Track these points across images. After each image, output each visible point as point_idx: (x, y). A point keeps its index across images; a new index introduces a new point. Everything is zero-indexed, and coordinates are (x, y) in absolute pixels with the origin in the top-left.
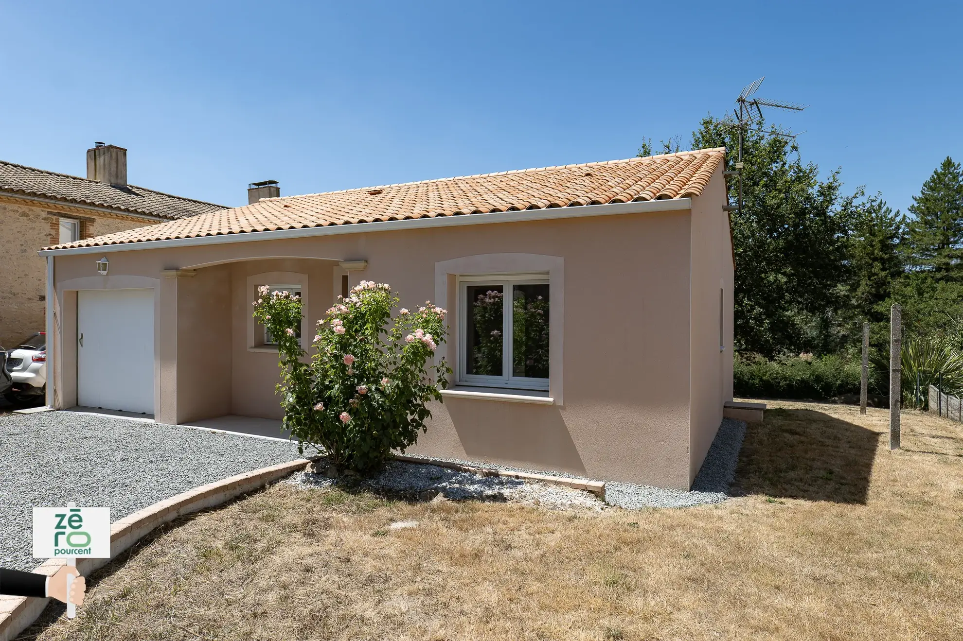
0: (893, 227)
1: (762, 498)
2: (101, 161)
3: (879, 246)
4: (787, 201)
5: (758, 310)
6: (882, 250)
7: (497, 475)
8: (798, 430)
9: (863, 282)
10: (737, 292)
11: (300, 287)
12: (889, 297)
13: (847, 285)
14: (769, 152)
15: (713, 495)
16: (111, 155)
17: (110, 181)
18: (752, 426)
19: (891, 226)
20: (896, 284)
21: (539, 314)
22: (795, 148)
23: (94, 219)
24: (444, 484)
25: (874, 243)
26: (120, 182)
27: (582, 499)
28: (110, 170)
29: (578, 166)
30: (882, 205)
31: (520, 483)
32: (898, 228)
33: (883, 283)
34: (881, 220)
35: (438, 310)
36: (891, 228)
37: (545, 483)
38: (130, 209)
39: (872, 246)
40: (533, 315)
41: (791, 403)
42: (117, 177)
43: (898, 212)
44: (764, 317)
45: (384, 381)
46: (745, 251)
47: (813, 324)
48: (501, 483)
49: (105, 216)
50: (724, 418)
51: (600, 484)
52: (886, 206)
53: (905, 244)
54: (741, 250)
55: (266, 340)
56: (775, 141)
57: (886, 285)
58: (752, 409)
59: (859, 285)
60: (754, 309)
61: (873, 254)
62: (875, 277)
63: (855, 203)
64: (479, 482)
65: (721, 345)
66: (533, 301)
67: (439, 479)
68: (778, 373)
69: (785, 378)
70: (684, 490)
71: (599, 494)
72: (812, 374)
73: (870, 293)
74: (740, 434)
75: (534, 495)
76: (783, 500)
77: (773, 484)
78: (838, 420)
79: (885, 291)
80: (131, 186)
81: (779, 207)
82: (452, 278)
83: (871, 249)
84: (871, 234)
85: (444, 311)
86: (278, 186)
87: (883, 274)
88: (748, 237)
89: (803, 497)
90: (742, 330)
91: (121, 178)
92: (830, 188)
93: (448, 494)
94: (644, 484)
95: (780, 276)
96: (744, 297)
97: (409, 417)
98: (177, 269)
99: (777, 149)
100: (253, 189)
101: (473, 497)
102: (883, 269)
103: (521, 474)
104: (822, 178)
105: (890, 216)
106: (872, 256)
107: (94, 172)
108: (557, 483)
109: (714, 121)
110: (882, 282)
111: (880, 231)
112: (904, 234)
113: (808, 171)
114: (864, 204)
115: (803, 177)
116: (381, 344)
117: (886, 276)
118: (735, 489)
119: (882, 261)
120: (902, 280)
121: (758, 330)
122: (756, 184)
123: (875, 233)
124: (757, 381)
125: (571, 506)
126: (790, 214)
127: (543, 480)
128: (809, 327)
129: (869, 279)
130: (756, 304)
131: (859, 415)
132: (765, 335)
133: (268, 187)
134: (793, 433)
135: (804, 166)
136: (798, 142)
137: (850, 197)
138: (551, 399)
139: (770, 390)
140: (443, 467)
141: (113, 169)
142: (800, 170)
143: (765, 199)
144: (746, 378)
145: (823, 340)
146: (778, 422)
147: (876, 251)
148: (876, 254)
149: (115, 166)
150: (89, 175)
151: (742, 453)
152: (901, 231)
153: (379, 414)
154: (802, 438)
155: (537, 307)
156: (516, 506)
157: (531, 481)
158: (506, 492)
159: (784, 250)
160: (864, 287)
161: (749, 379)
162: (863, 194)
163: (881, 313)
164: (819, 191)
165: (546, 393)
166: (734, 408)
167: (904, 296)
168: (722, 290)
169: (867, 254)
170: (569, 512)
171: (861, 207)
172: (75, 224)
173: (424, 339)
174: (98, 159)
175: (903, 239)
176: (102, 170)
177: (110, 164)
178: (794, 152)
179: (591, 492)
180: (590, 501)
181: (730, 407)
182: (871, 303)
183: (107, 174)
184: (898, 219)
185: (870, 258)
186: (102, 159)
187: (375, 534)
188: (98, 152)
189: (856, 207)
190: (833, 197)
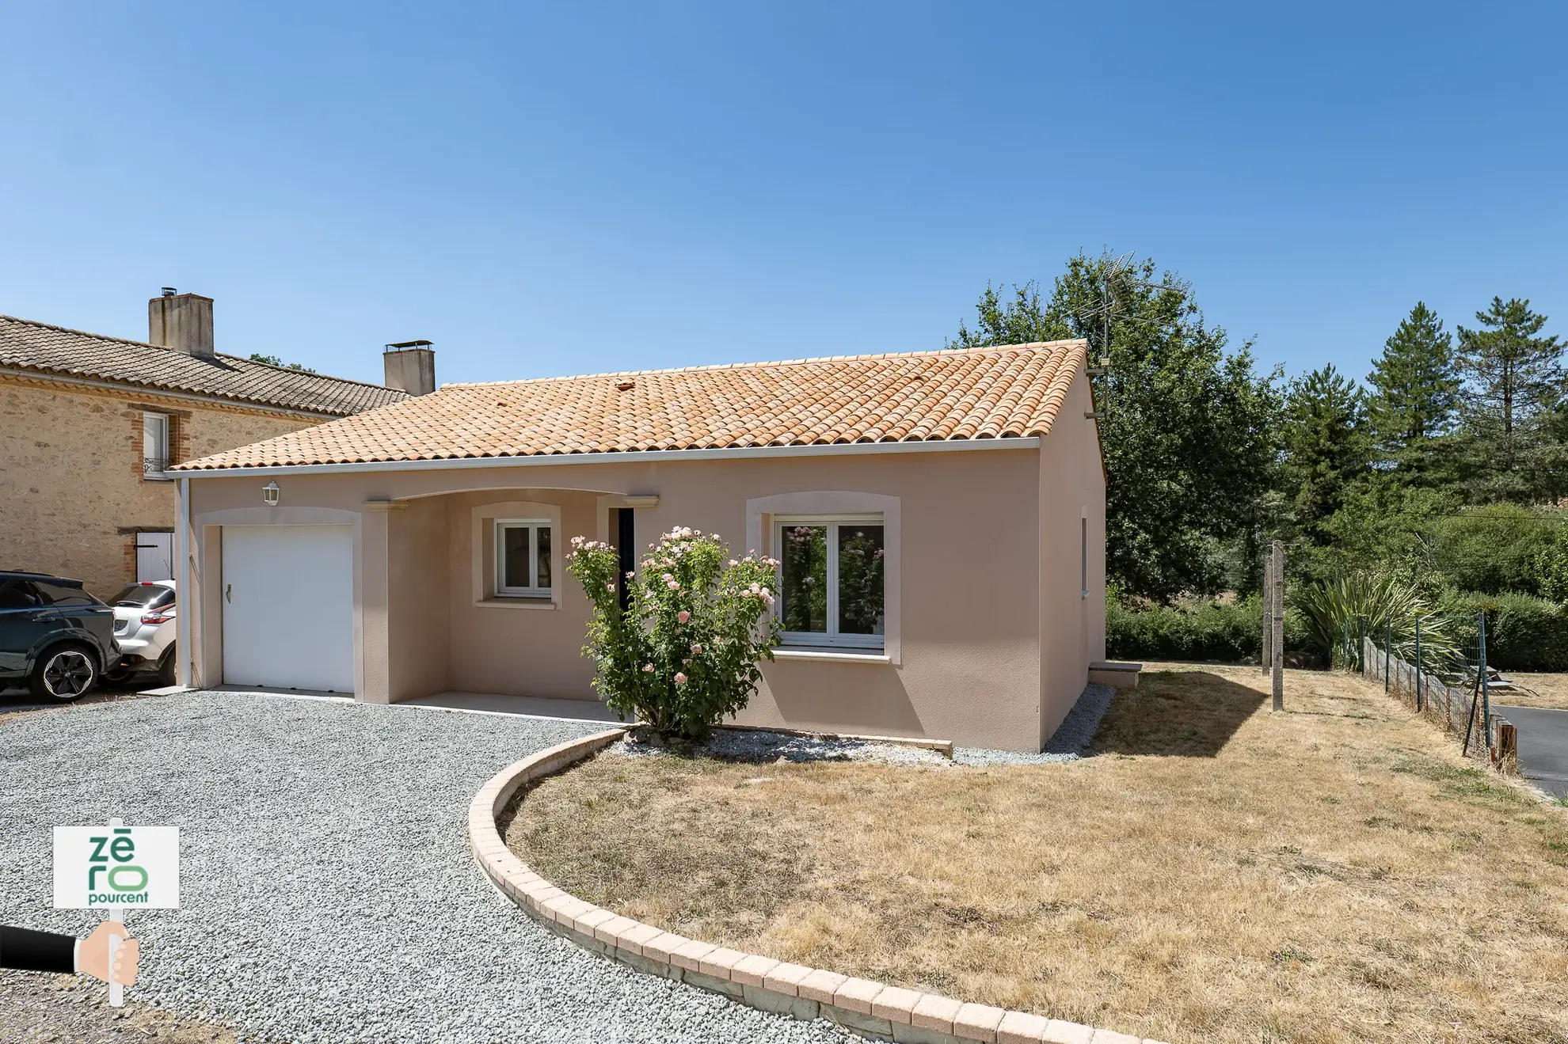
0: (1346, 405)
1: (1114, 755)
2: (173, 316)
3: (1325, 432)
4: (1182, 383)
5: (1143, 536)
6: (1330, 439)
7: (836, 739)
8: (1177, 694)
9: (1305, 486)
10: (1111, 514)
11: (549, 521)
12: (1341, 509)
13: (1282, 491)
14: (1158, 311)
15: (1065, 756)
16: (191, 309)
17: (189, 347)
18: (1120, 692)
19: (1343, 404)
20: (1350, 489)
21: (860, 556)
22: (1193, 309)
23: (190, 412)
24: (782, 748)
25: (1319, 428)
26: (204, 349)
27: (930, 756)
28: (189, 330)
29: (901, 355)
30: (1331, 372)
31: (862, 745)
32: (1352, 406)
33: (1330, 489)
34: (1329, 393)
35: (771, 561)
36: (1343, 406)
37: (890, 743)
38: (240, 395)
39: (1316, 432)
40: (853, 558)
41: (1185, 665)
42: (200, 342)
43: (1353, 382)
44: (1151, 546)
45: (717, 640)
46: (1126, 454)
47: (1235, 549)
48: (842, 746)
49: (205, 407)
50: (1089, 683)
51: (948, 742)
52: (1335, 373)
53: (1362, 430)
54: (1120, 453)
55: (496, 591)
56: (1170, 295)
57: (1335, 491)
58: (1123, 670)
59: (1298, 491)
60: (1137, 534)
61: (1318, 445)
62: (1322, 479)
63: (1273, 385)
64: (818, 745)
65: (1084, 589)
66: (852, 540)
67: (775, 744)
68: (1180, 624)
69: (1189, 632)
70: (1034, 752)
71: (947, 752)
72: (1228, 625)
73: (1315, 503)
74: (1105, 702)
75: (880, 755)
76: (1135, 756)
77: (1129, 745)
78: (1232, 683)
79: (1335, 500)
80: (219, 356)
81: (1171, 391)
82: (766, 517)
83: (1315, 436)
84: (1315, 415)
85: (778, 562)
86: (432, 348)
87: (1332, 474)
88: (1130, 433)
89: (1156, 754)
90: (1119, 564)
91: (206, 344)
92: (1240, 364)
93: (789, 757)
94: (992, 748)
95: (1174, 485)
96: (1124, 518)
97: (739, 679)
98: (389, 501)
99: (1171, 305)
100: (391, 353)
101: (816, 759)
102: (1333, 468)
103: (861, 737)
104: (1231, 350)
105: (1341, 389)
106: (1317, 448)
107: (162, 332)
108: (901, 743)
109: (1086, 263)
110: (1331, 486)
111: (1328, 411)
112: (1361, 416)
113: (1213, 339)
114: (1284, 387)
115: (1206, 347)
116: (710, 599)
117: (1337, 478)
118: (1087, 751)
119: (1329, 454)
120: (1359, 484)
121: (1143, 564)
122: (1140, 357)
123: (1320, 414)
124: (1149, 636)
125: (920, 763)
126: (1185, 402)
127: (888, 741)
128: (1229, 554)
129: (1313, 482)
130: (1140, 527)
131: (1261, 677)
132: (1153, 571)
133: (417, 350)
134: (1168, 697)
135: (1207, 330)
136: (1198, 301)
137: (1266, 378)
138: (886, 658)
139: (1167, 648)
140: (775, 733)
141: (195, 330)
142: (1203, 337)
143: (1152, 380)
144: (1134, 632)
145: (1248, 573)
146: (1154, 686)
147: (1322, 441)
148: (1321, 446)
149: (197, 325)
150: (153, 337)
151: (1104, 720)
152: (1356, 410)
153: (716, 674)
154: (1177, 703)
155: (855, 548)
156: (864, 764)
157: (874, 743)
158: (850, 753)
159: (1181, 452)
160: (1305, 495)
161: (1138, 634)
162: (1283, 375)
163: (1329, 533)
164: (1227, 367)
165: (881, 651)
166: (1102, 669)
167: (1359, 507)
168: (1084, 520)
169: (1310, 445)
170: (918, 767)
171: (1281, 392)
172: (161, 420)
173: (762, 594)
174: (168, 313)
175: (1360, 422)
176: (176, 331)
177: (189, 321)
178: (1192, 313)
179: (937, 750)
180: (938, 758)
181: (1096, 669)
182: (1316, 518)
183: (184, 337)
184: (1353, 393)
185: (1313, 451)
186: (176, 312)
187: (738, 787)
188: (165, 304)
189: (1275, 392)
190: (1245, 378)
